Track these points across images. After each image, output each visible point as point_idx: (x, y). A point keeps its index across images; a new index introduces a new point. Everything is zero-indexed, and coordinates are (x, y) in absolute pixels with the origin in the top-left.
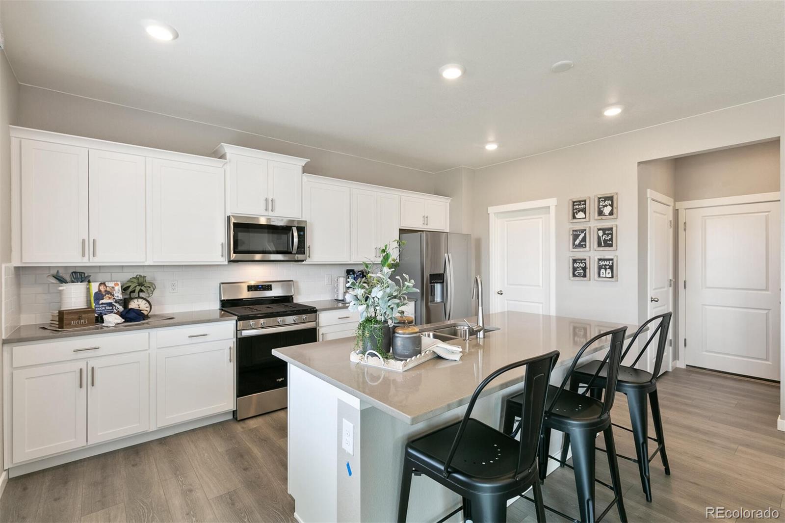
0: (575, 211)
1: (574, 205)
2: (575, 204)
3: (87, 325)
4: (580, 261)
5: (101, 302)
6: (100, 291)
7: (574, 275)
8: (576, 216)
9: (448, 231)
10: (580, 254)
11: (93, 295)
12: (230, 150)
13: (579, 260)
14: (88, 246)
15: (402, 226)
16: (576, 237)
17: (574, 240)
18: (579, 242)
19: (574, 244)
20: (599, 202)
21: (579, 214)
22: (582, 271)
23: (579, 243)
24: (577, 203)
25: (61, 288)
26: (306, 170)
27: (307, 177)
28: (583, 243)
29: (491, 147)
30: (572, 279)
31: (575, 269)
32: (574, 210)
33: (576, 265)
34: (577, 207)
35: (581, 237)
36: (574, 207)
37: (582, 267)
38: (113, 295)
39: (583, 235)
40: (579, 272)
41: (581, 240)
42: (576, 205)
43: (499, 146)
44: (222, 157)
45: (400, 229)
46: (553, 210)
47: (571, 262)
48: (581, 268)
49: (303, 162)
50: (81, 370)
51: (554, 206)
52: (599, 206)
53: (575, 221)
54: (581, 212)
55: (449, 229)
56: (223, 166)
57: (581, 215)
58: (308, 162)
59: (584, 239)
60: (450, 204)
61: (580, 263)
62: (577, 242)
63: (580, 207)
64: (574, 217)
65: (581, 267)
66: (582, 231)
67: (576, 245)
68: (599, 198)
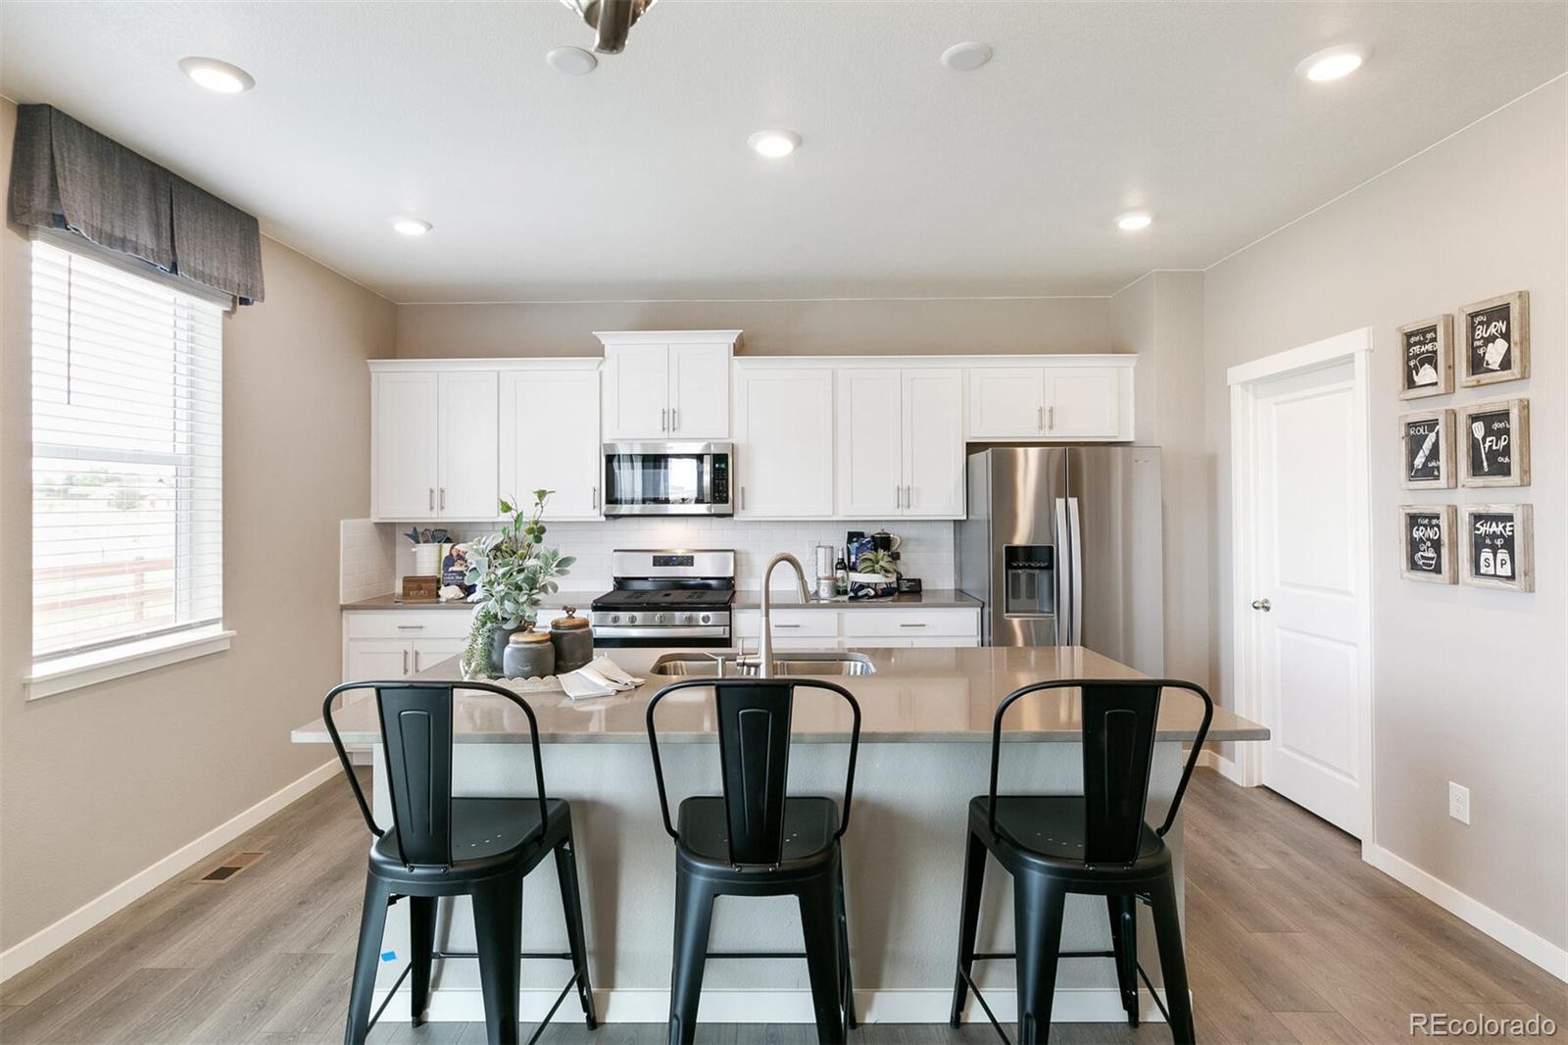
0: (1412, 364)
1: (1409, 346)
2: (1413, 340)
3: (425, 598)
4: (1426, 521)
5: (450, 569)
6: (451, 554)
7: (1414, 566)
8: (1416, 378)
9: (1131, 439)
10: (1429, 497)
11: (443, 558)
12: (607, 339)
13: (1425, 517)
14: (437, 497)
15: (972, 435)
16: (1414, 444)
17: (1413, 454)
18: (1423, 460)
19: (1411, 466)
20: (1473, 328)
21: (1422, 371)
22: (1431, 554)
23: (1425, 464)
24: (1417, 339)
25: (414, 550)
26: (740, 349)
27: (740, 362)
28: (1433, 464)
29: (1134, 223)
30: (1407, 574)
31: (1414, 546)
32: (1409, 359)
33: (1417, 534)
34: (1416, 349)
35: (1427, 445)
36: (1409, 352)
37: (1432, 541)
38: (466, 562)
39: (1432, 437)
40: (1426, 554)
41: (1427, 453)
42: (1415, 344)
43: (1157, 219)
44: (598, 351)
45: (967, 444)
46: (1361, 364)
47: (1403, 522)
48: (1429, 544)
49: (731, 337)
50: (406, 653)
51: (1364, 353)
52: (1473, 340)
53: (1414, 393)
54: (1426, 365)
55: (1136, 434)
56: (599, 366)
57: (1426, 374)
58: (742, 334)
59: (1434, 453)
60: (1135, 368)
61: (1425, 526)
62: (1419, 461)
63: (1423, 349)
64: (1410, 384)
65: (1429, 539)
66: (1432, 425)
67: (1417, 470)
68: (1473, 316)
